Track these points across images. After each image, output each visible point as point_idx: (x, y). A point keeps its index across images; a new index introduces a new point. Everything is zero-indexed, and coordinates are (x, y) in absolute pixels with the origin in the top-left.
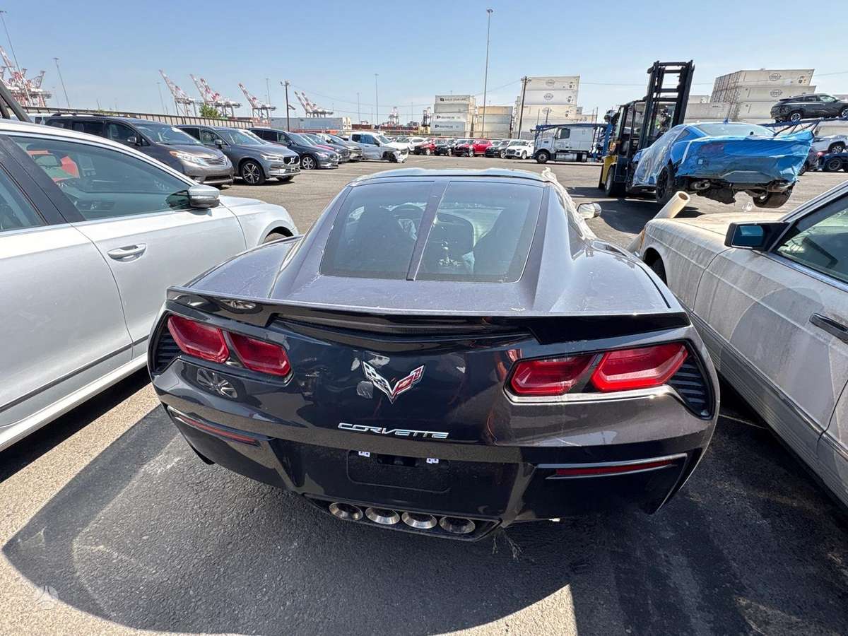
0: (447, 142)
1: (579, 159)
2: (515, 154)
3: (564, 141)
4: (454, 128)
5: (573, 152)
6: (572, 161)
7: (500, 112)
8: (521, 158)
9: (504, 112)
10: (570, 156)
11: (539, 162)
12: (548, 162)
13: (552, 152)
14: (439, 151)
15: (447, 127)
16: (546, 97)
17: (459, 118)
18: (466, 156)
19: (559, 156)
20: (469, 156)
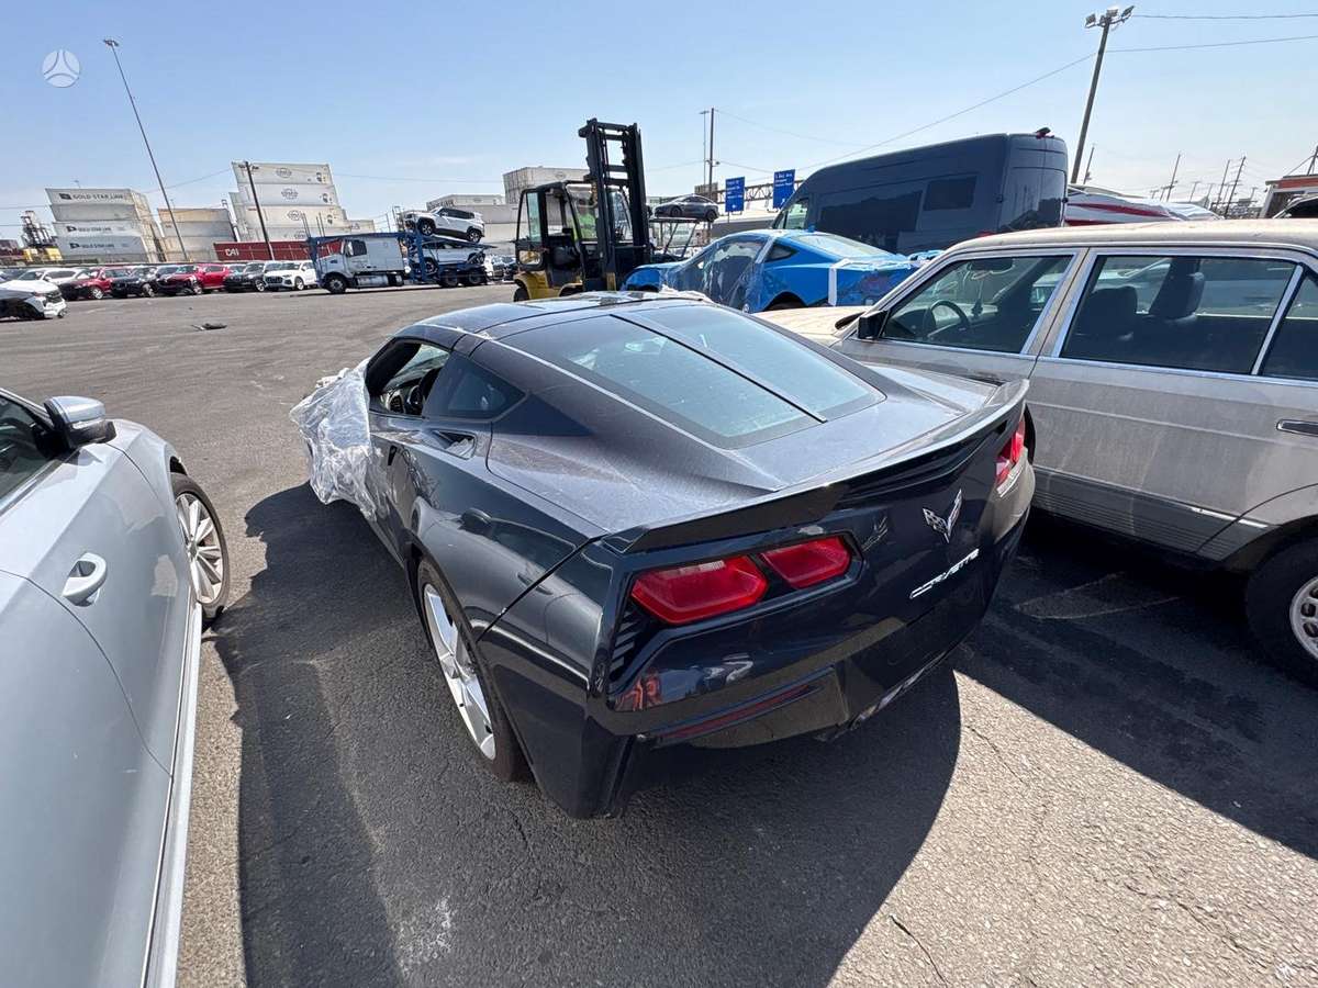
0: (131, 272)
1: (392, 282)
2: (283, 284)
3: (361, 258)
4: (119, 248)
5: (382, 273)
6: (384, 285)
7: (206, 218)
8: (296, 289)
9: (213, 218)
10: (378, 280)
11: (333, 292)
12: (348, 290)
13: (349, 275)
14: (121, 290)
15: (102, 246)
16: (285, 193)
17: (121, 229)
18: (189, 294)
19: (361, 281)
20: (195, 294)
